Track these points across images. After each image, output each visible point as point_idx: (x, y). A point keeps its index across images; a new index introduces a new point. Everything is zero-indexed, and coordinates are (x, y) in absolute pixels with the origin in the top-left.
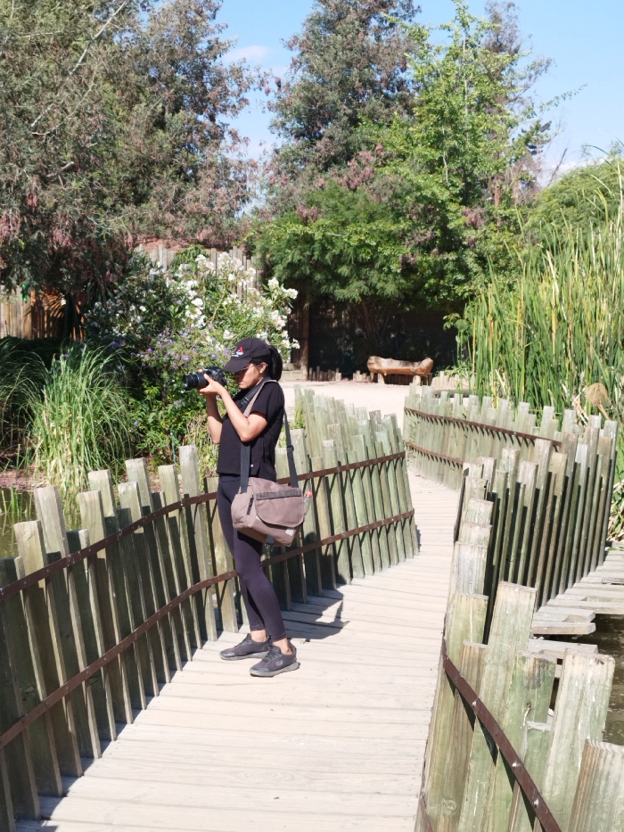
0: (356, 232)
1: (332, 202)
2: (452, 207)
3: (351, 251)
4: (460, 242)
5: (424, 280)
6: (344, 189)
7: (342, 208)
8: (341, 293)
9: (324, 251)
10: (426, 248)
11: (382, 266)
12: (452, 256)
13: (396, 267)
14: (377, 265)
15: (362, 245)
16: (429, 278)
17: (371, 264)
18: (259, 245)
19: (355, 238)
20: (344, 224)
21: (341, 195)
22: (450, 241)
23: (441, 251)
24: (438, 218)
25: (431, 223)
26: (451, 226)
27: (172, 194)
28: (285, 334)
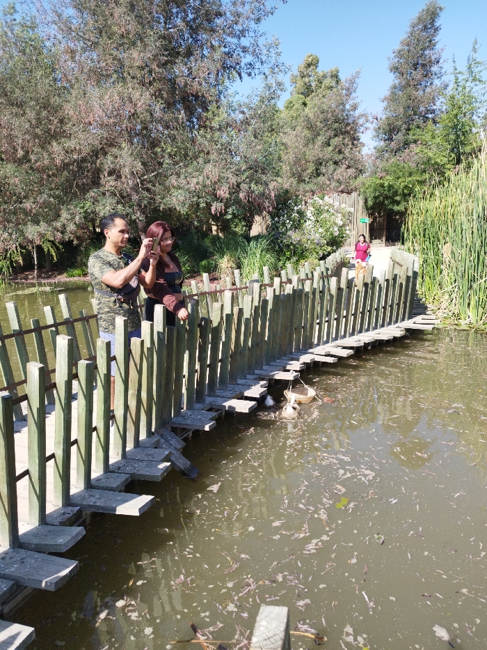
0: (403, 181)
1: (394, 169)
3: (400, 190)
7: (398, 171)
8: (396, 208)
9: (389, 190)
15: (406, 187)
19: (403, 184)
20: (398, 178)
21: (398, 166)
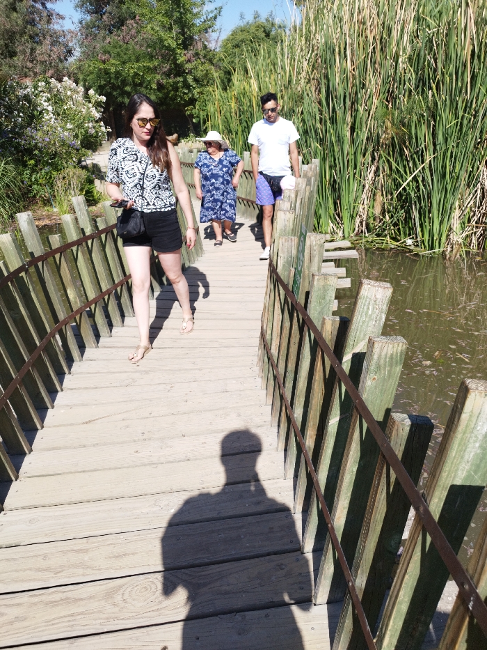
0: (132, 68)
1: (116, 50)
2: (178, 51)
3: (130, 78)
4: (184, 71)
5: (169, 92)
6: (121, 43)
7: (122, 54)
9: (117, 78)
10: (168, 75)
11: (147, 86)
12: (181, 79)
13: (154, 86)
14: (145, 85)
15: (136, 74)
16: (171, 91)
17: (141, 84)
18: (81, 77)
19: (132, 71)
20: (125, 63)
21: (120, 47)
22: (178, 70)
23: (175, 77)
24: (172, 57)
25: (168, 61)
26: (179, 62)
27: (28, 51)
28: (102, 123)
